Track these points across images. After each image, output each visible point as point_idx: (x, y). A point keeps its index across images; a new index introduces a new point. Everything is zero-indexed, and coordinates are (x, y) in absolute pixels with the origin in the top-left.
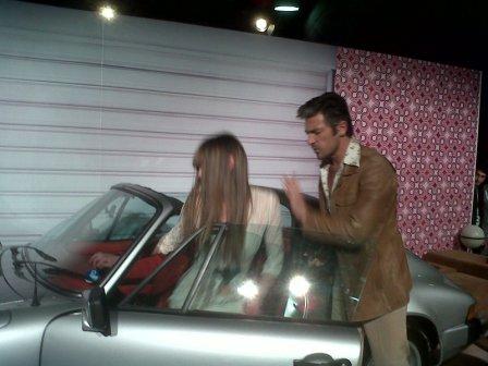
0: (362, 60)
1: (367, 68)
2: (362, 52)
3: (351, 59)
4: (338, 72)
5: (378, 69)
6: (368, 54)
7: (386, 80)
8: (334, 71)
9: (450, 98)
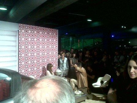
0: (26, 27)
1: (28, 30)
2: (26, 25)
3: (23, 27)
4: (20, 31)
5: (31, 30)
6: (28, 25)
7: (33, 33)
8: (19, 31)
9: (50, 37)
